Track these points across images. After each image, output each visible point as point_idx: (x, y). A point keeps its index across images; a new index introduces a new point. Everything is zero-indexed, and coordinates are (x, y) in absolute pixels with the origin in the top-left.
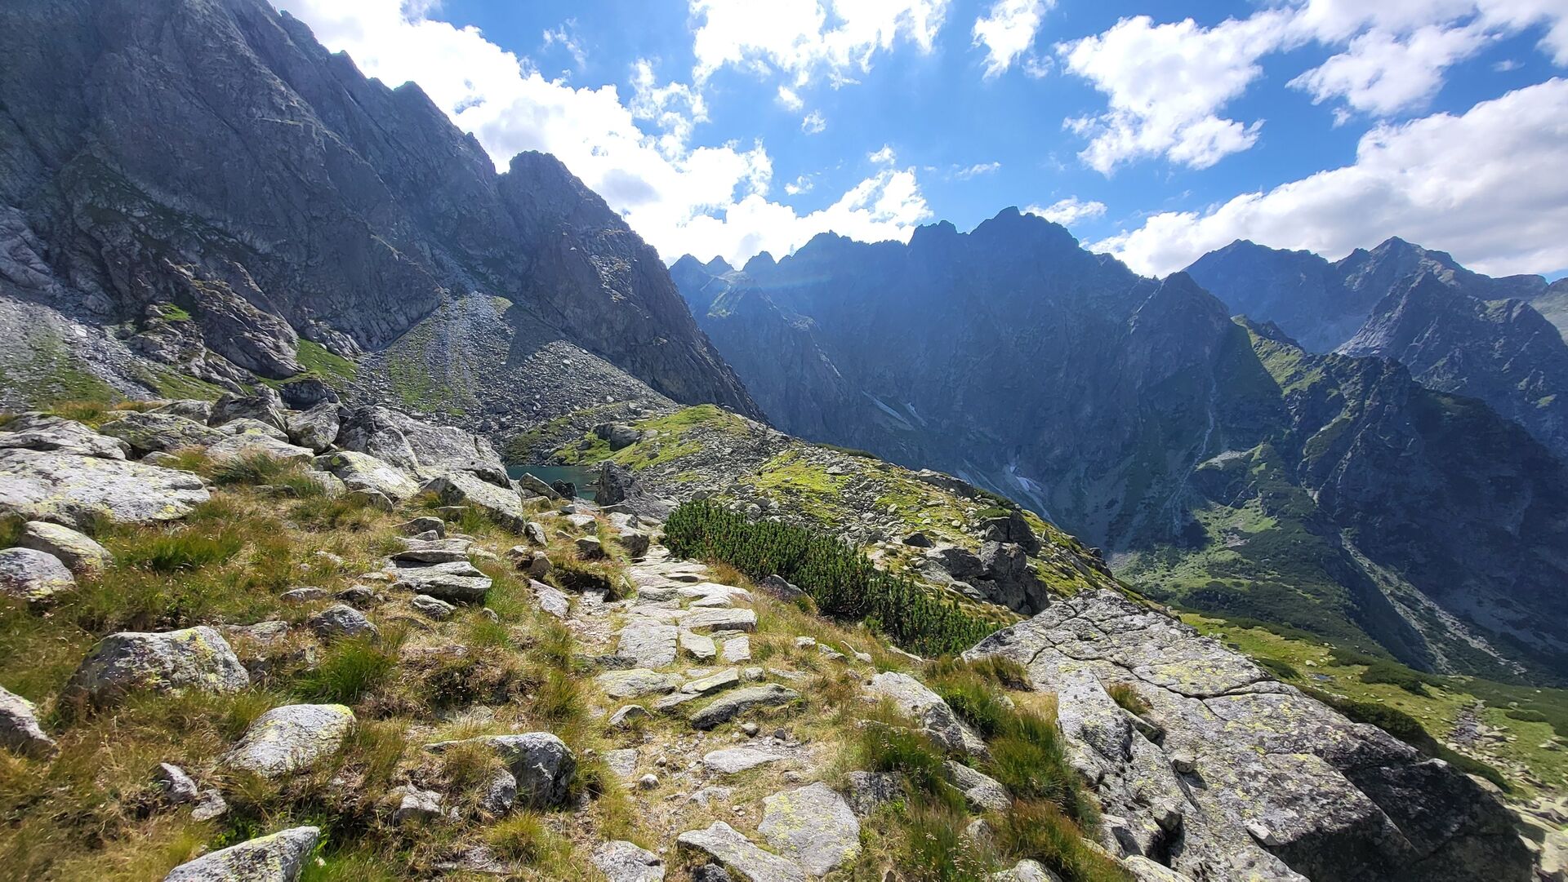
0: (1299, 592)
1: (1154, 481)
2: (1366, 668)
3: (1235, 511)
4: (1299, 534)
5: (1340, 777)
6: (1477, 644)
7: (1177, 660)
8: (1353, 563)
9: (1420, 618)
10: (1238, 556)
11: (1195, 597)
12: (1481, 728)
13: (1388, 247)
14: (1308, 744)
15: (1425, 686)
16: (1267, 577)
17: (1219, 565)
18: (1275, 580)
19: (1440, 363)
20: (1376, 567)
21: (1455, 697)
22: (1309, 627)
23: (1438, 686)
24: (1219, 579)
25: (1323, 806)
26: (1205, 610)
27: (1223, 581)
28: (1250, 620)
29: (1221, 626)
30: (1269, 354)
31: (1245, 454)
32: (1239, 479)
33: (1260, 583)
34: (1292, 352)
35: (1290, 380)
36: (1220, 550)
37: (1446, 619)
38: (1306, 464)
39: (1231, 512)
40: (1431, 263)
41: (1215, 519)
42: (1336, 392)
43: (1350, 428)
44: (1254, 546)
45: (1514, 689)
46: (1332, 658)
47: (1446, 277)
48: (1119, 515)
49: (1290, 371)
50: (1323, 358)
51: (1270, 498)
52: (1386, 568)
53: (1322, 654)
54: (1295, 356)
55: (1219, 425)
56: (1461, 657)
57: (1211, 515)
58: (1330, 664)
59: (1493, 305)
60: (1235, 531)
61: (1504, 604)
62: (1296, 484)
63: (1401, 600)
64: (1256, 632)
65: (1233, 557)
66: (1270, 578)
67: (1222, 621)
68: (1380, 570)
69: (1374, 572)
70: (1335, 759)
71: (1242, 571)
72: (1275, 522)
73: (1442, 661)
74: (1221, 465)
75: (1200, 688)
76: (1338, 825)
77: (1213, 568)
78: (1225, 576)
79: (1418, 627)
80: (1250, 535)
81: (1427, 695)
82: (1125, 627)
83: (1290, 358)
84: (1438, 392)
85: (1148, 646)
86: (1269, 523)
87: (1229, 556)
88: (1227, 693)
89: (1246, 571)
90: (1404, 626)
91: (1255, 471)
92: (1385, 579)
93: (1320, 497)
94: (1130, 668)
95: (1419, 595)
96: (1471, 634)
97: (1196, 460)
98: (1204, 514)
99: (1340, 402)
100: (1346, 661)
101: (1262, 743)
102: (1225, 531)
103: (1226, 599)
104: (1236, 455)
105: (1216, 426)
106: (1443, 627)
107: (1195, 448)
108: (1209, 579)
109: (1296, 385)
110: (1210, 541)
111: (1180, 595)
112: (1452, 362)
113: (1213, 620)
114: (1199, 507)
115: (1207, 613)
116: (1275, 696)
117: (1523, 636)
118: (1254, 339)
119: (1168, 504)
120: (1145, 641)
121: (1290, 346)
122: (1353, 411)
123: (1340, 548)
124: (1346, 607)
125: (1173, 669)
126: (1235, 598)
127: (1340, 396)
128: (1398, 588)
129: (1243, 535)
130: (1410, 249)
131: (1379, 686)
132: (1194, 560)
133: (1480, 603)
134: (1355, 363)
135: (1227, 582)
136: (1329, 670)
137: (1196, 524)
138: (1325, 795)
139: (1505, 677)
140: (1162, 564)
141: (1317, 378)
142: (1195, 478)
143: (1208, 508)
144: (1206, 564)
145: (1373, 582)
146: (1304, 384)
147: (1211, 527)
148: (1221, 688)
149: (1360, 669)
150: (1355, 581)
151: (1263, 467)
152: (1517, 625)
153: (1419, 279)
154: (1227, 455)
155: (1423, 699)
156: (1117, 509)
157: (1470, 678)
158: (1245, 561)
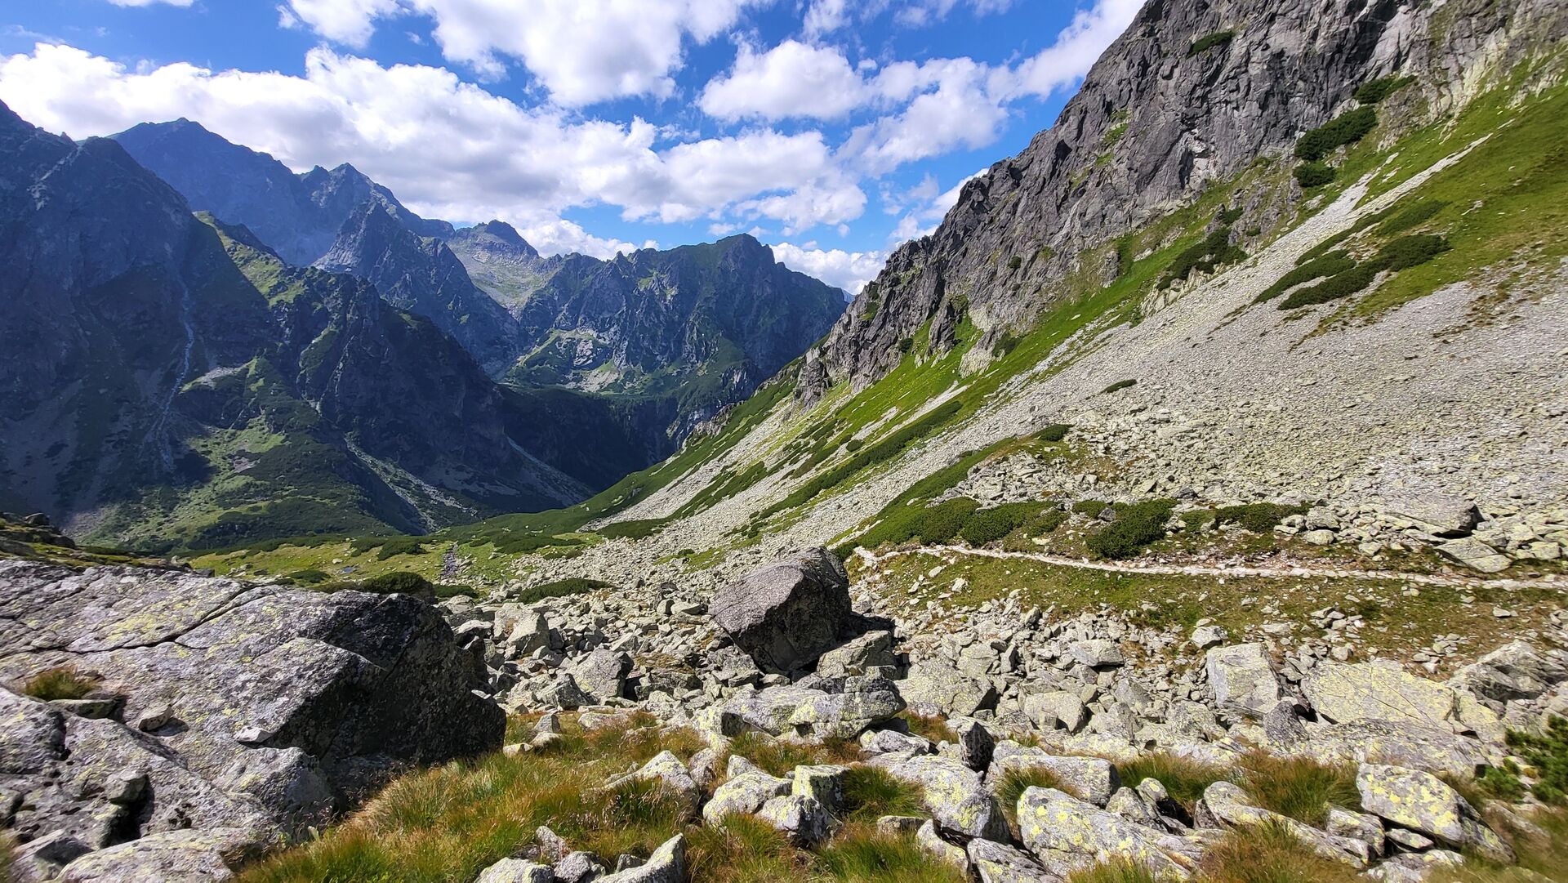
0: (318, 499)
1: (121, 411)
2: (381, 548)
3: (239, 432)
4: (309, 445)
5: (323, 644)
6: (449, 503)
7: (134, 611)
8: (360, 463)
9: (413, 495)
10: (250, 479)
11: (207, 536)
12: (458, 562)
13: (344, 171)
14: (292, 631)
15: (422, 546)
16: (285, 493)
17: (229, 494)
18: (293, 494)
19: (397, 285)
20: (377, 462)
21: (441, 546)
22: (331, 529)
23: (430, 542)
24: (233, 509)
25: (310, 678)
26: (223, 546)
27: (237, 510)
28: (273, 541)
29: (243, 557)
30: (247, 261)
31: (239, 369)
32: (237, 397)
33: (278, 501)
34: (271, 262)
35: (275, 290)
36: (229, 477)
37: (429, 490)
38: (304, 377)
39: (233, 434)
40: (380, 195)
41: (216, 446)
42: (320, 306)
43: (337, 340)
44: (266, 466)
45: (472, 526)
46: (354, 550)
47: (391, 210)
48: (73, 463)
49: (273, 282)
50: (303, 271)
51: (273, 414)
52: (384, 460)
53: (346, 548)
54: (274, 266)
55: (201, 338)
56: (444, 516)
57: (210, 442)
58: (354, 555)
59: (425, 240)
60: (242, 454)
61: (460, 469)
62: (298, 397)
63: (398, 484)
64: (283, 550)
65: (244, 482)
66: (288, 493)
67: (243, 552)
68: (379, 463)
69: (376, 466)
70: (317, 633)
71: (257, 494)
72: (283, 437)
73: (431, 522)
74: (212, 385)
75: (169, 629)
76: (324, 686)
77: (223, 499)
78: (237, 505)
79: (413, 502)
80: (259, 455)
81: (425, 552)
82: (46, 600)
83: (270, 268)
84: (399, 309)
85: (90, 609)
86: (277, 439)
87: (240, 481)
88: (205, 619)
89: (262, 493)
90: (404, 503)
91: (253, 388)
92: (385, 470)
93: (322, 407)
94: (62, 647)
95: (410, 477)
96: (446, 497)
97: (179, 380)
98: (201, 442)
99: (325, 316)
100: (365, 548)
101: (247, 651)
102: (231, 457)
103: (245, 528)
104: (229, 371)
105: (197, 340)
106: (428, 497)
107: (174, 366)
108: (221, 512)
109: (282, 296)
110: (215, 470)
111: (187, 540)
112: (405, 285)
113: (233, 554)
114: (192, 434)
115: (225, 548)
116: (257, 602)
117: (473, 488)
118: (227, 242)
119: (149, 437)
120: (85, 605)
121: (268, 255)
122: (337, 324)
123: (347, 451)
124: (359, 502)
125: (131, 623)
126: (254, 524)
127: (324, 309)
128: (395, 475)
129: (252, 457)
130: (362, 179)
131: (392, 559)
132: (198, 495)
133: (447, 472)
134: (333, 279)
135: (243, 509)
136: (353, 560)
137: (193, 453)
138: (311, 667)
139: (467, 521)
140: (155, 511)
141: (301, 291)
142: (181, 401)
143: (206, 435)
144: (214, 496)
145: (376, 475)
146: (289, 296)
147: (213, 455)
148: (197, 618)
149: (377, 550)
150: (364, 479)
151: (261, 382)
152: (468, 482)
153: (372, 208)
154: (218, 372)
155: (422, 556)
156: (67, 455)
157: (448, 529)
158: (258, 483)
